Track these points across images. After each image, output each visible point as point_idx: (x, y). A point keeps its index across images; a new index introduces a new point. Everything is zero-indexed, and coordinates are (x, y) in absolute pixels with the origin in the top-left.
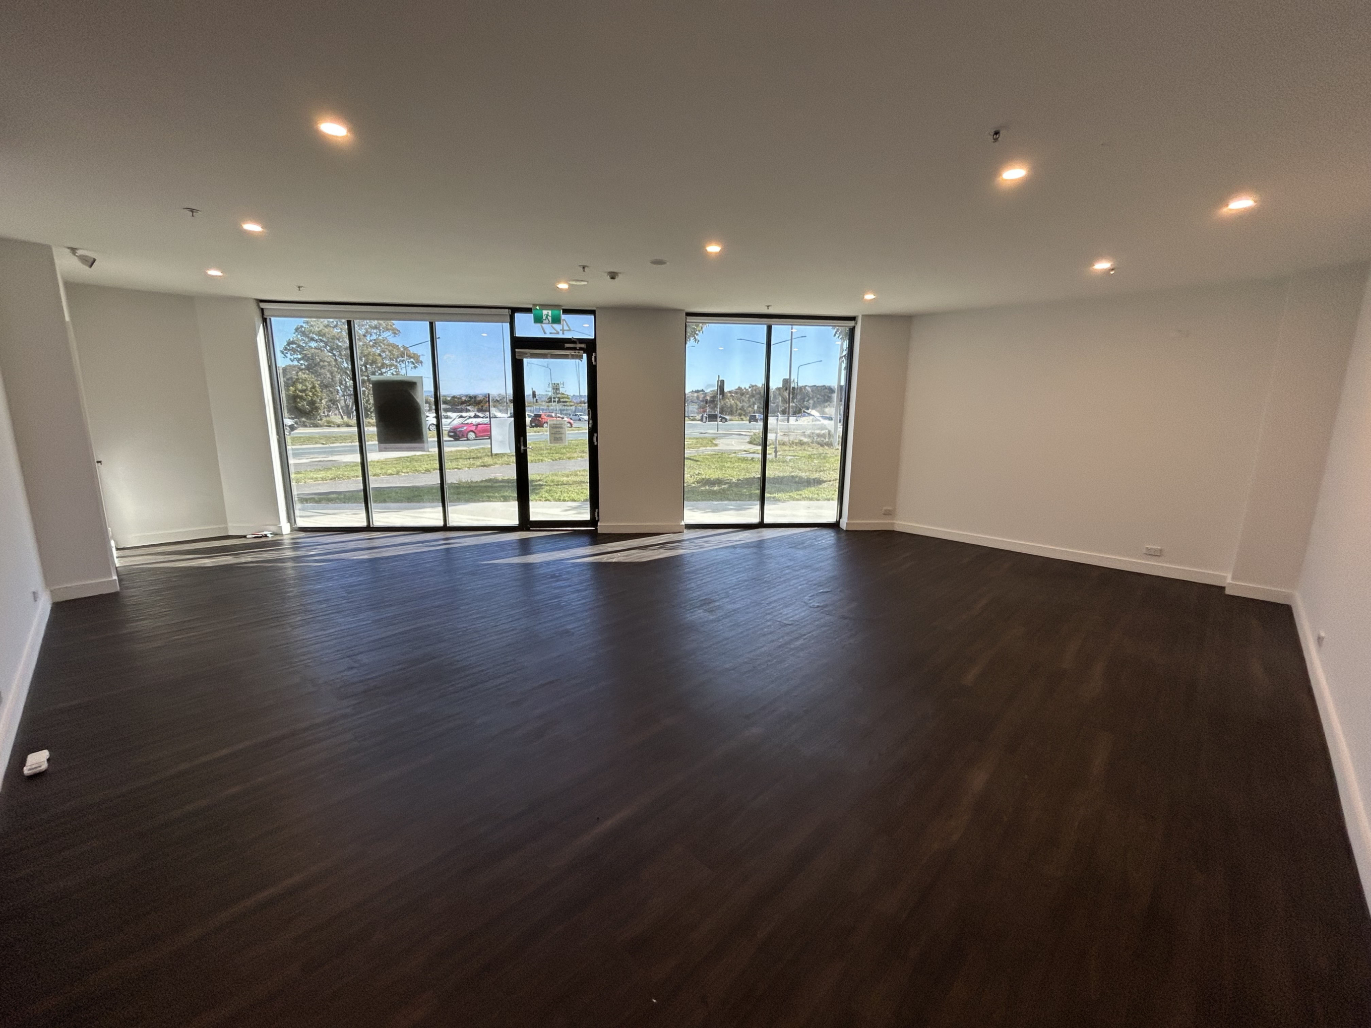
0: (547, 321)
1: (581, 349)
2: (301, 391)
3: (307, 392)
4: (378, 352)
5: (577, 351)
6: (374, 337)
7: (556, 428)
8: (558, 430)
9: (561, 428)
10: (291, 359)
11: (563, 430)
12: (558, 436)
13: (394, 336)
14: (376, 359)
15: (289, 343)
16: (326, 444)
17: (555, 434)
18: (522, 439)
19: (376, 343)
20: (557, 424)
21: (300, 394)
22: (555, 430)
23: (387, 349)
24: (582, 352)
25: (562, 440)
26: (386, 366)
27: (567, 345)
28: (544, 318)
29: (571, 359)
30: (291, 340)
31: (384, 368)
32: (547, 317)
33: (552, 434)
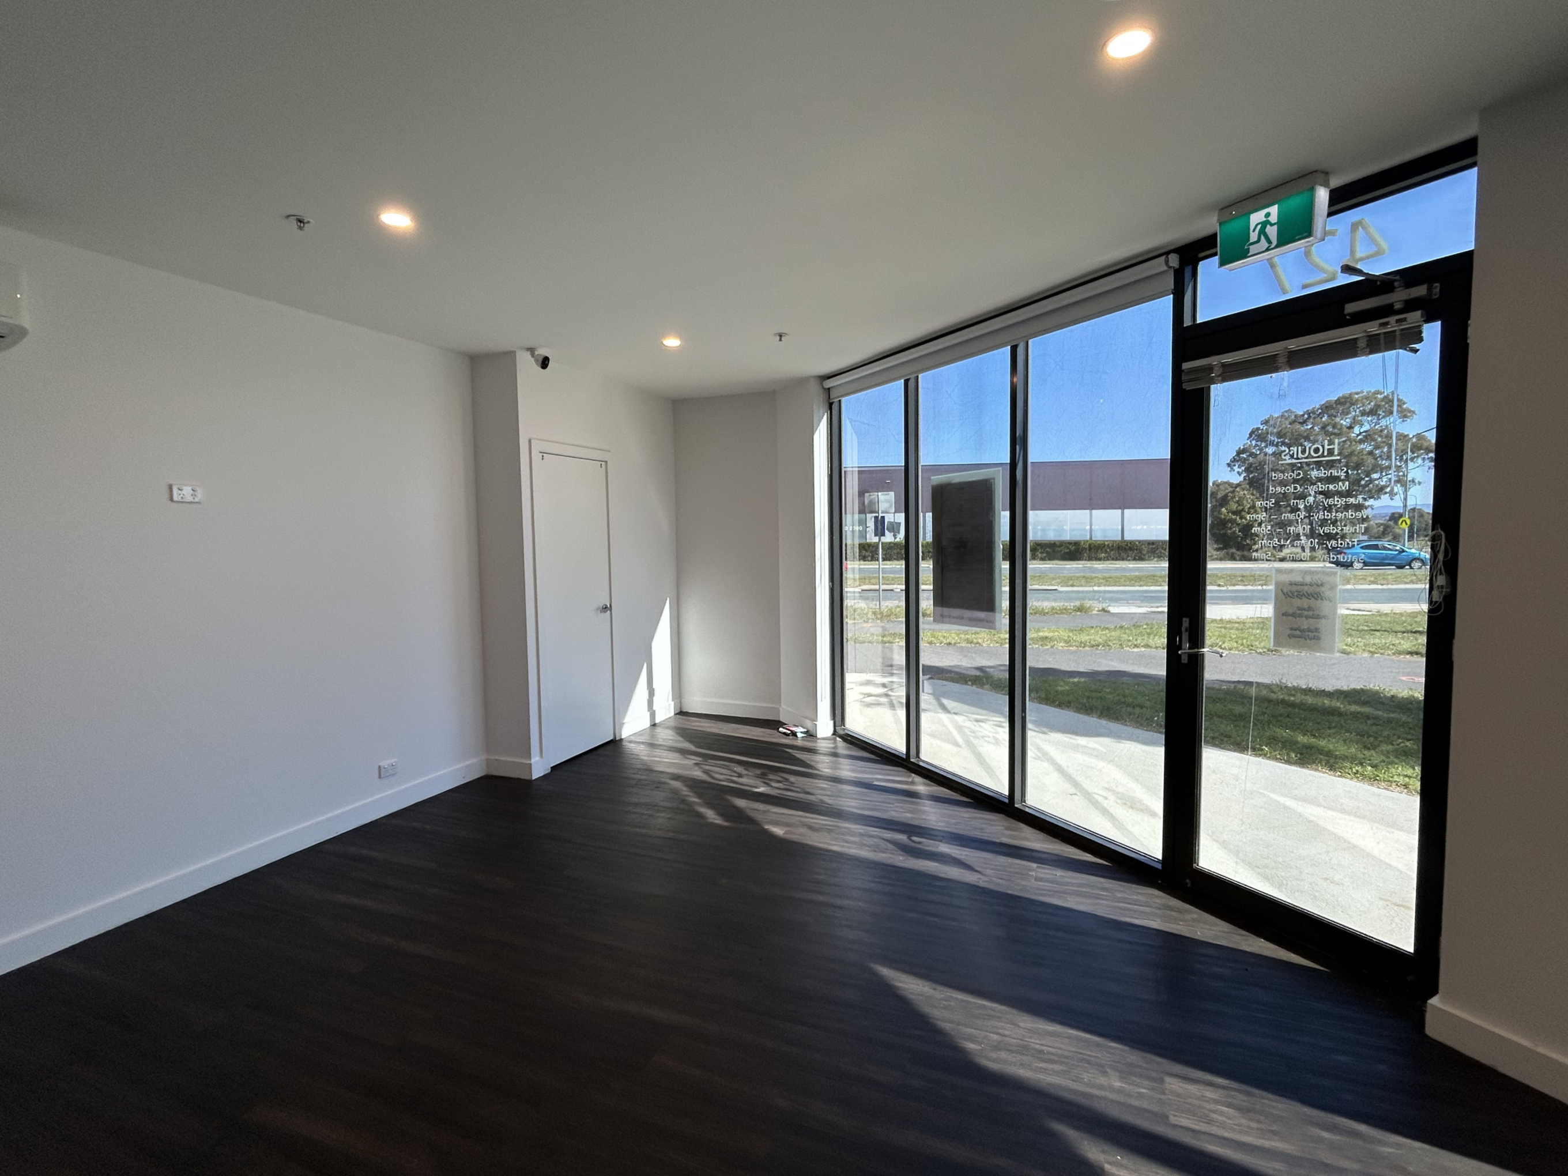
0: (1264, 243)
1: (1410, 306)
2: (1234, 513)
3: (1243, 513)
4: (1370, 448)
5: (1392, 319)
6: (1366, 427)
7: (1300, 595)
8: (1305, 603)
9: (1317, 596)
10: (1238, 472)
11: (1326, 602)
12: (1305, 624)
13: (1403, 421)
14: (1362, 459)
15: (1240, 452)
16: (1223, 586)
17: (1293, 615)
18: (1186, 622)
19: (1368, 437)
20: (1302, 584)
21: (1234, 517)
22: (1297, 602)
23: (1384, 442)
24: (1416, 315)
25: (1319, 639)
26: (1379, 469)
27: (1351, 308)
28: (1254, 237)
29: (1364, 354)
30: (1242, 447)
31: (1376, 472)
32: (1263, 232)
33: (1285, 614)
